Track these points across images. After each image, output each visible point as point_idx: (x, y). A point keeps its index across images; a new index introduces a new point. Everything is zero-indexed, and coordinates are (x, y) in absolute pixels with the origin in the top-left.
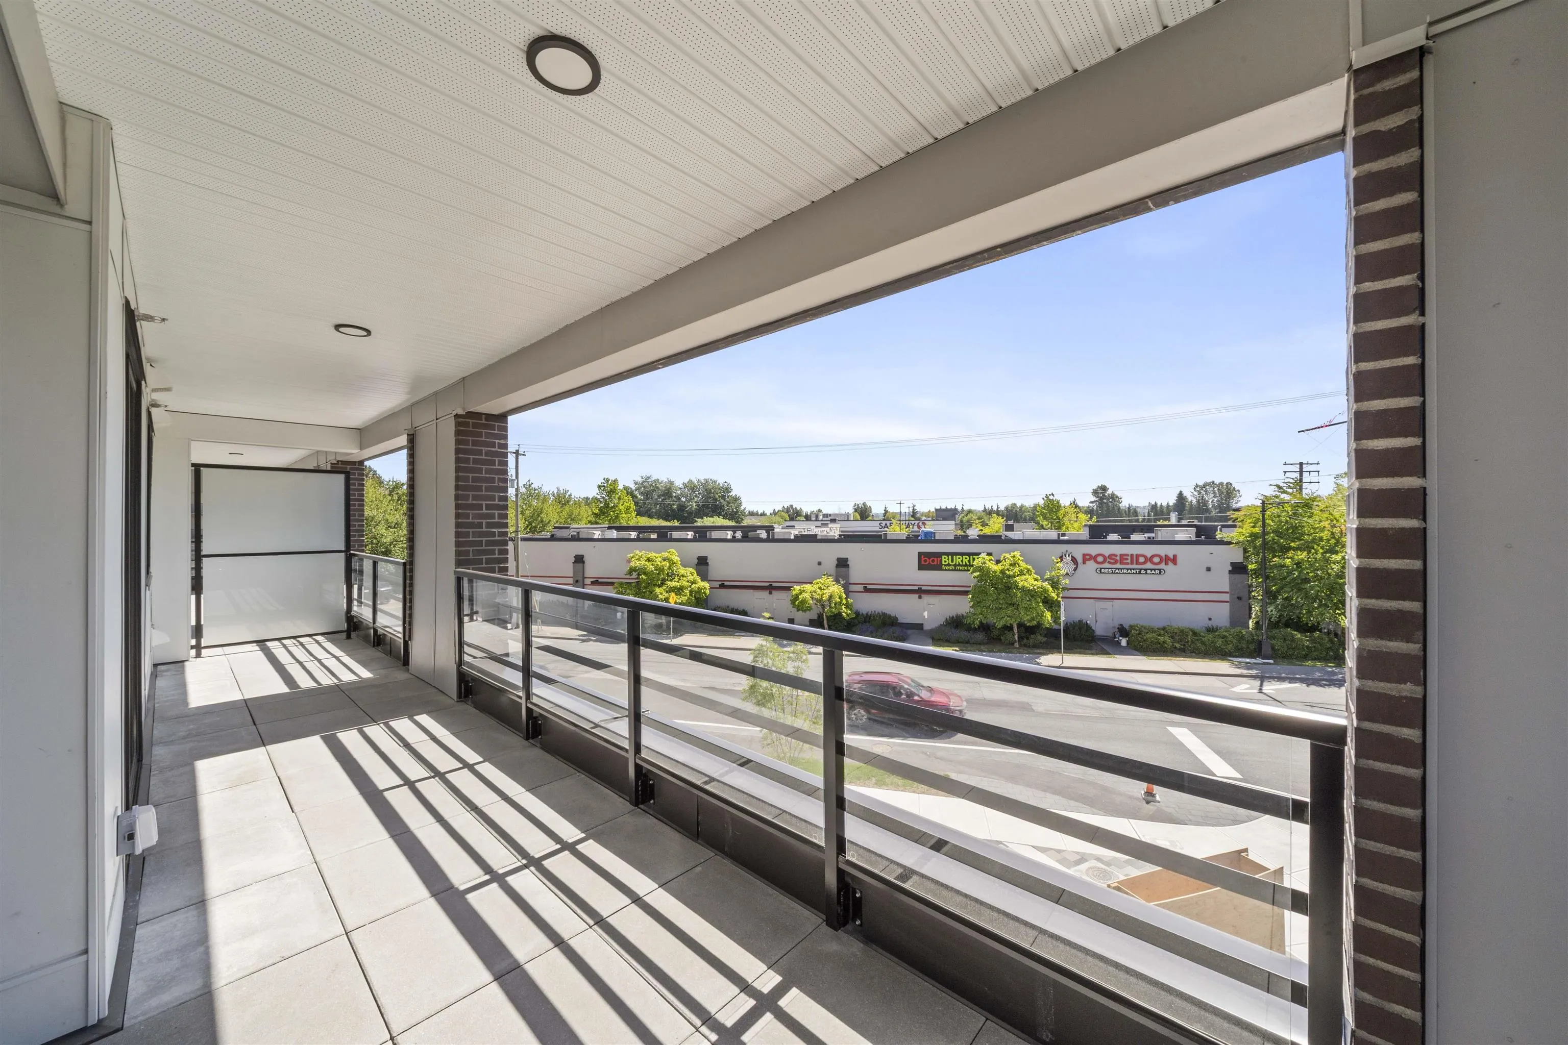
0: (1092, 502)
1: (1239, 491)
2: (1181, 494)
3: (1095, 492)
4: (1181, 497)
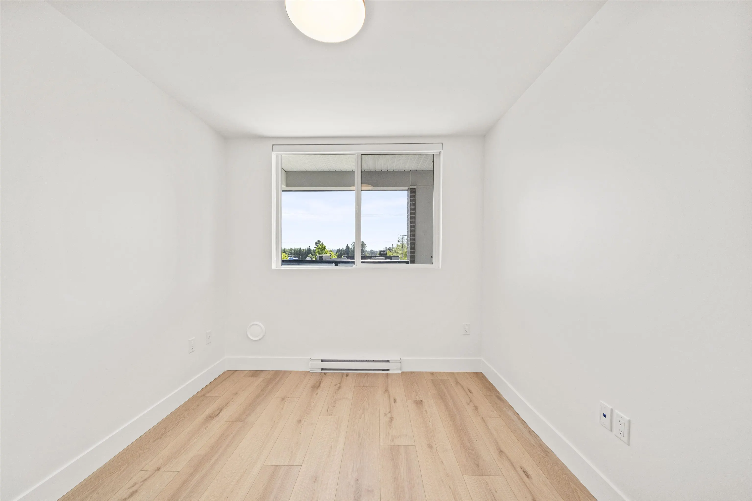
0: (315, 248)
1: (366, 245)
2: (347, 245)
3: (316, 244)
4: (348, 246)
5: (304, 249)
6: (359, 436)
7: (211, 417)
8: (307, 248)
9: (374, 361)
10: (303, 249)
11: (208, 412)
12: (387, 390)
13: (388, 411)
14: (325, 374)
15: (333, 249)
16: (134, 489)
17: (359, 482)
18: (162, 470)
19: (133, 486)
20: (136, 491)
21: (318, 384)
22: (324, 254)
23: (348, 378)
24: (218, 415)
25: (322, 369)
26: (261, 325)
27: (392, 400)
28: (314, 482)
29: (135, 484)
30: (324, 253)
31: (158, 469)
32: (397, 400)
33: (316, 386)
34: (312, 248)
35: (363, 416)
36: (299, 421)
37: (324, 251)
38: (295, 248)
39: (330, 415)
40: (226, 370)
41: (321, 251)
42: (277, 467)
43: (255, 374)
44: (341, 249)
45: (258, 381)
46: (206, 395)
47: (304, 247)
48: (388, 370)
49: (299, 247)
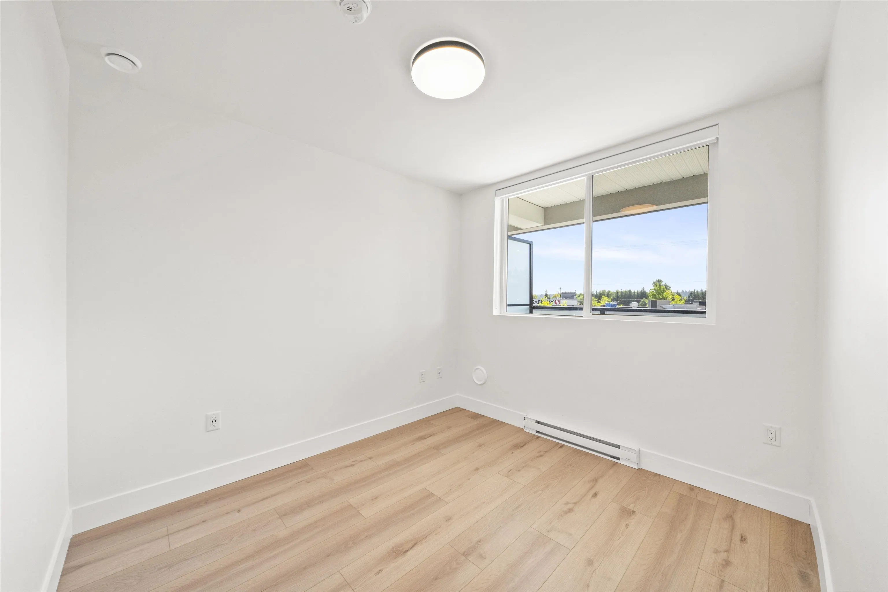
5: (636, 291)
6: (517, 508)
7: (422, 438)
8: (639, 290)
9: (600, 441)
10: (634, 291)
11: (422, 434)
12: (596, 480)
13: (575, 501)
14: (539, 437)
15: (685, 291)
16: (353, 463)
17: (479, 544)
18: (372, 459)
19: (355, 461)
20: (354, 465)
21: (522, 444)
22: (661, 298)
23: (561, 450)
24: (426, 438)
25: (538, 432)
26: (483, 369)
27: (592, 492)
28: (446, 521)
29: (356, 461)
30: (663, 297)
31: (370, 458)
32: (598, 497)
33: (517, 446)
34: (648, 290)
35: (539, 492)
36: (477, 469)
37: (663, 293)
38: (622, 290)
39: (507, 476)
40: (456, 407)
41: (657, 295)
42: (432, 494)
43: (476, 416)
44: (697, 291)
45: (475, 423)
46: (431, 422)
47: (636, 289)
48: (619, 459)
49: (628, 290)
